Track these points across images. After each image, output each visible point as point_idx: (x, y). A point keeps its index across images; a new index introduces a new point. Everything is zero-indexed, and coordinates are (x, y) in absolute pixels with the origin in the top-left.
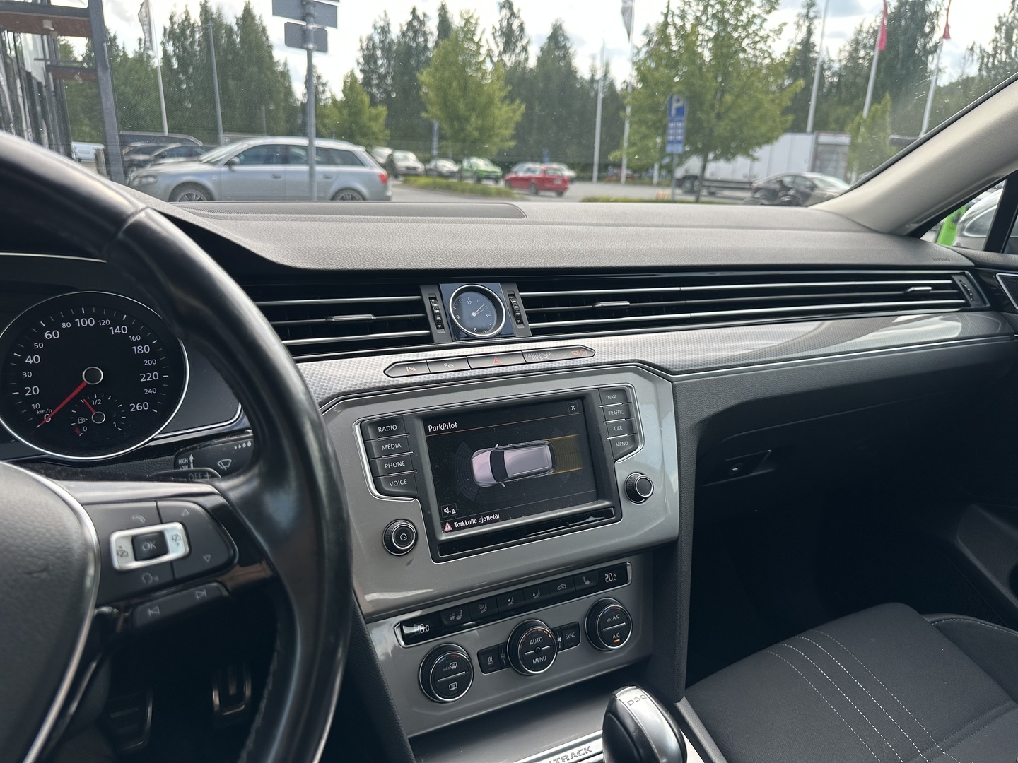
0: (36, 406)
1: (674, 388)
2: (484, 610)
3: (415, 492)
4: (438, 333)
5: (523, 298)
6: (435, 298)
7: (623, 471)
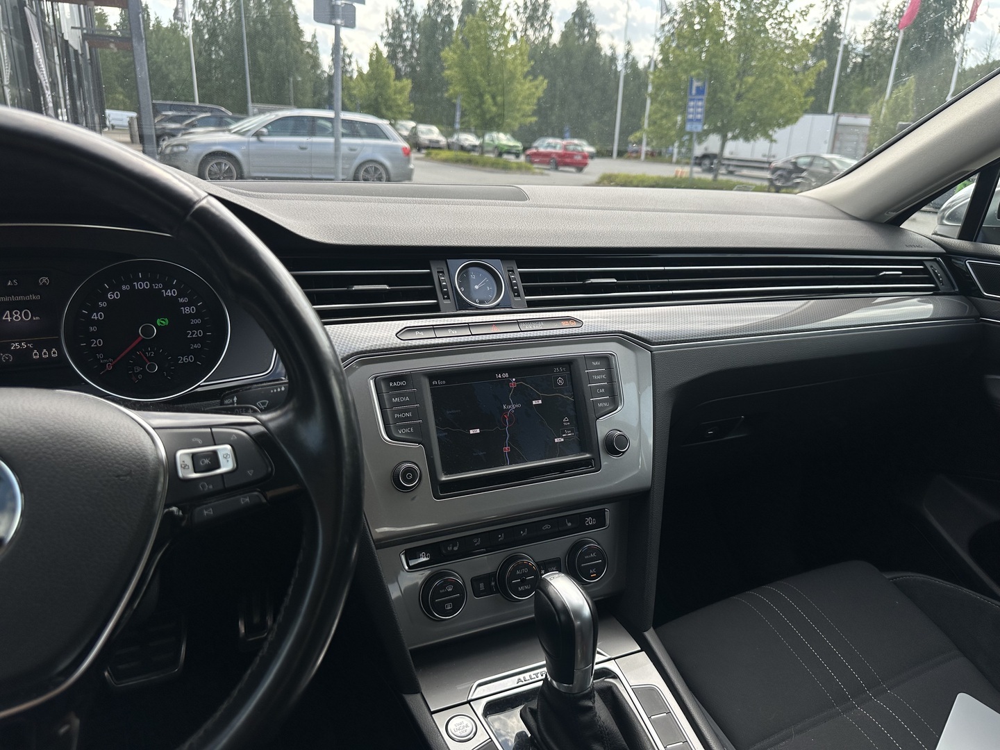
0: (100, 356)
1: (653, 356)
2: (478, 543)
3: (420, 439)
4: (445, 303)
5: (521, 273)
6: (443, 272)
7: (603, 427)
